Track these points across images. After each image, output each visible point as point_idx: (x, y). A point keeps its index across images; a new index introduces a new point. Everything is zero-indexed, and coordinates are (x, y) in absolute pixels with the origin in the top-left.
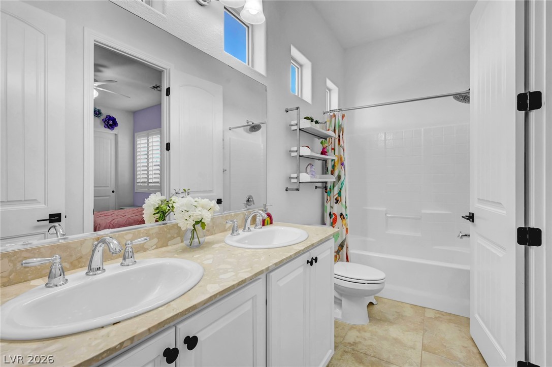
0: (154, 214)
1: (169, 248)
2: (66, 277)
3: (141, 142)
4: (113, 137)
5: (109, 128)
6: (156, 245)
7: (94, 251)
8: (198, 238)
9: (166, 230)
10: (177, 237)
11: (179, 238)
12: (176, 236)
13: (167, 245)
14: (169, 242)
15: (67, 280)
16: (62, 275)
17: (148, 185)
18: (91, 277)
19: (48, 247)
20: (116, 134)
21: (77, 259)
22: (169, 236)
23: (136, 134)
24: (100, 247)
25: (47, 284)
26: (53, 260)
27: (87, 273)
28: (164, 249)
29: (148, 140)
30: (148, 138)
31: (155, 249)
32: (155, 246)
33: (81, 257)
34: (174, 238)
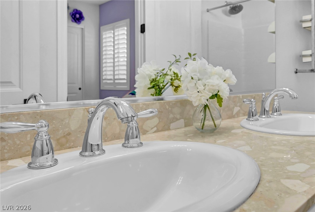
0: (149, 88)
1: (172, 132)
2: (56, 157)
3: (107, 36)
4: (79, 32)
5: (76, 22)
6: (156, 126)
7: (90, 121)
8: (213, 120)
9: (167, 107)
10: (180, 119)
11: (182, 121)
12: (178, 116)
13: (169, 129)
14: (171, 124)
15: (56, 160)
16: (51, 154)
17: (114, 81)
18: (87, 159)
19: (29, 114)
20: (82, 29)
21: (64, 136)
22: (171, 116)
23: (101, 28)
24: (102, 111)
25: (30, 164)
26: (38, 128)
27: (81, 153)
28: (166, 133)
29: (114, 34)
30: (114, 31)
31: (155, 132)
32: (155, 129)
33: (69, 134)
34: (177, 119)
